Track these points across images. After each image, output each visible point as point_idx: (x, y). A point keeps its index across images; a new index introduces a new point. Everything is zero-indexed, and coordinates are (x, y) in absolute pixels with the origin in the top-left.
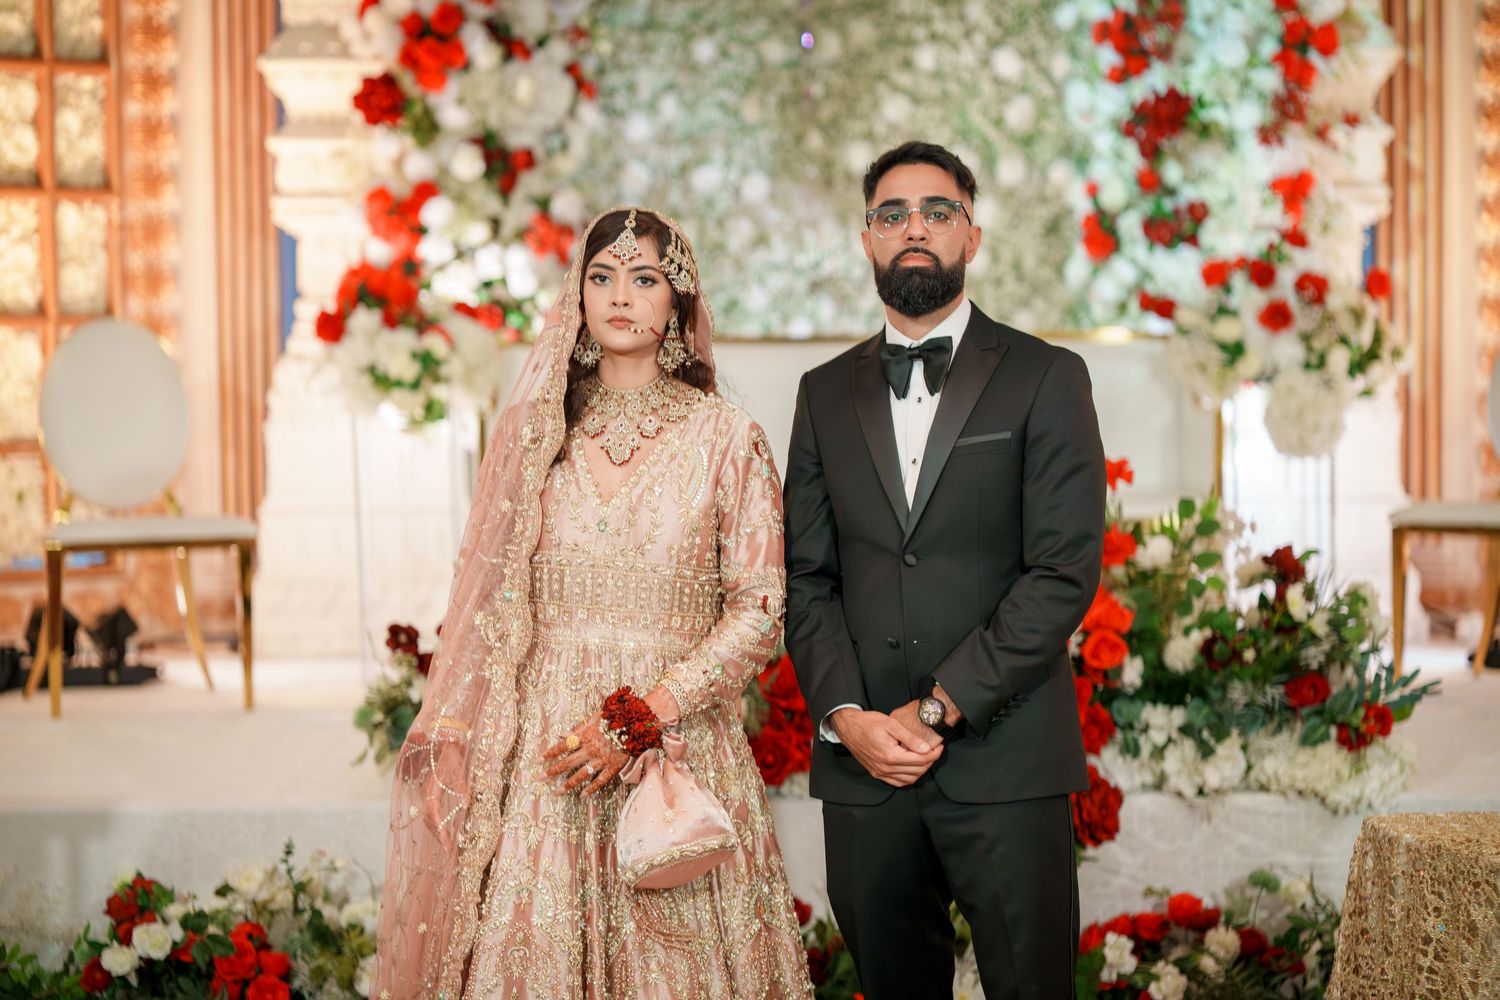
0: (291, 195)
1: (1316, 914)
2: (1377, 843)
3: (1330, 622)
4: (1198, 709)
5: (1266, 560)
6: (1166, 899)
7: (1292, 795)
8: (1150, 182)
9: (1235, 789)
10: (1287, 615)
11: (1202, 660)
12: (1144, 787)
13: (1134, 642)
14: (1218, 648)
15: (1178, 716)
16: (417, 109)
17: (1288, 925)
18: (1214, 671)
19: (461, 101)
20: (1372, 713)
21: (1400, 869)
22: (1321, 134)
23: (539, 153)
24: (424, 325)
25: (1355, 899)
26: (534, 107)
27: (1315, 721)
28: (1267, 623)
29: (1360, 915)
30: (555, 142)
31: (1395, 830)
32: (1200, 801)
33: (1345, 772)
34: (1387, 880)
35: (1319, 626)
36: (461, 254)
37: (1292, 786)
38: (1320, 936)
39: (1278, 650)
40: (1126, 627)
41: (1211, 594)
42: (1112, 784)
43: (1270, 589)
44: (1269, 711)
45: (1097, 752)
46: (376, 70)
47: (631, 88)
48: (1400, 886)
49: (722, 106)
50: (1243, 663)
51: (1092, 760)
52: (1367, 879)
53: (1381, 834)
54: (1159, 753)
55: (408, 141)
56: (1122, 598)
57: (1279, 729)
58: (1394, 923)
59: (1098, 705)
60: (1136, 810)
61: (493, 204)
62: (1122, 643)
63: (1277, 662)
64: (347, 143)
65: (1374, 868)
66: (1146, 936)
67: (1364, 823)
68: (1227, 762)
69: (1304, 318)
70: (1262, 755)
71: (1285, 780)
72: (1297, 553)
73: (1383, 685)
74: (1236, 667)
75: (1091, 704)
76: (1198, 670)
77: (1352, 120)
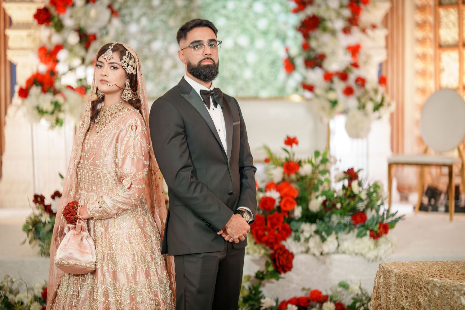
0: (14, 49)
1: (362, 297)
2: (384, 273)
3: (367, 194)
4: (321, 225)
5: (345, 172)
6: (309, 292)
7: (354, 255)
8: (306, 47)
9: (334, 253)
10: (352, 191)
11: (322, 207)
12: (302, 252)
13: (299, 201)
14: (327, 203)
15: (314, 227)
16: (56, 20)
17: (352, 301)
18: (326, 211)
19: (71, 17)
20: (381, 226)
21: (393, 282)
22: (364, 31)
23: (98, 35)
24: (56, 92)
25: (376, 293)
26: (96, 19)
27: (362, 229)
28: (345, 194)
29: (378, 298)
30: (104, 32)
31: (391, 268)
32: (322, 257)
33: (372, 246)
34: (388, 286)
35: (363, 196)
36: (71, 69)
37: (354, 252)
38: (363, 305)
39: (349, 204)
40: (296, 195)
41: (325, 184)
42: (290, 251)
43: (346, 183)
44: (345, 225)
45: (285, 240)
46: (42, 6)
47: (131, 14)
48: (393, 288)
49: (162, 21)
50: (337, 209)
51: (283, 243)
52: (381, 286)
53: (386, 270)
54: (307, 240)
55: (53, 30)
56: (294, 186)
57: (349, 232)
58: (390, 302)
59: (286, 224)
60: (299, 261)
61: (82, 52)
62: (295, 202)
63: (348, 208)
64: (32, 31)
65: (383, 282)
66: (302, 305)
67: (380, 265)
68: (331, 243)
69: (358, 92)
70: (343, 240)
71: (351, 249)
72: (356, 170)
73: (385, 216)
74: (334, 210)
75: (283, 223)
76: (321, 211)
77: (374, 27)
